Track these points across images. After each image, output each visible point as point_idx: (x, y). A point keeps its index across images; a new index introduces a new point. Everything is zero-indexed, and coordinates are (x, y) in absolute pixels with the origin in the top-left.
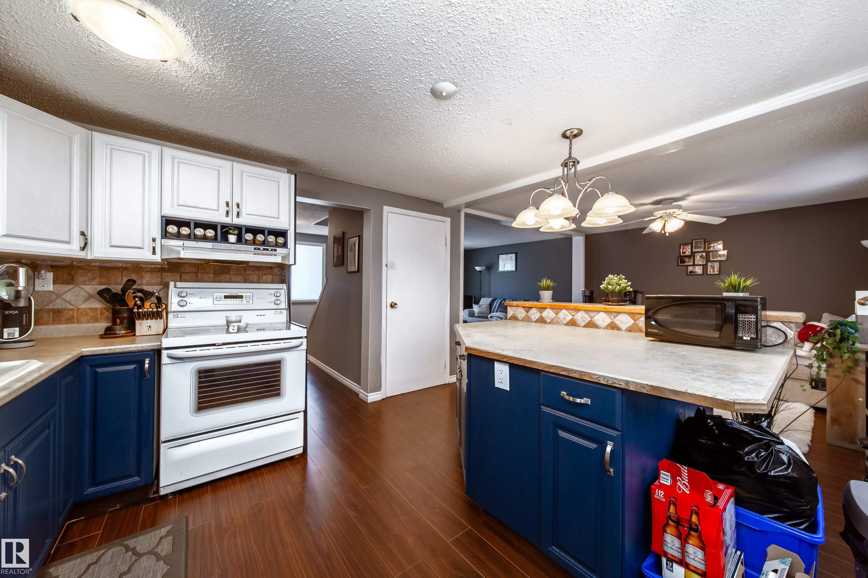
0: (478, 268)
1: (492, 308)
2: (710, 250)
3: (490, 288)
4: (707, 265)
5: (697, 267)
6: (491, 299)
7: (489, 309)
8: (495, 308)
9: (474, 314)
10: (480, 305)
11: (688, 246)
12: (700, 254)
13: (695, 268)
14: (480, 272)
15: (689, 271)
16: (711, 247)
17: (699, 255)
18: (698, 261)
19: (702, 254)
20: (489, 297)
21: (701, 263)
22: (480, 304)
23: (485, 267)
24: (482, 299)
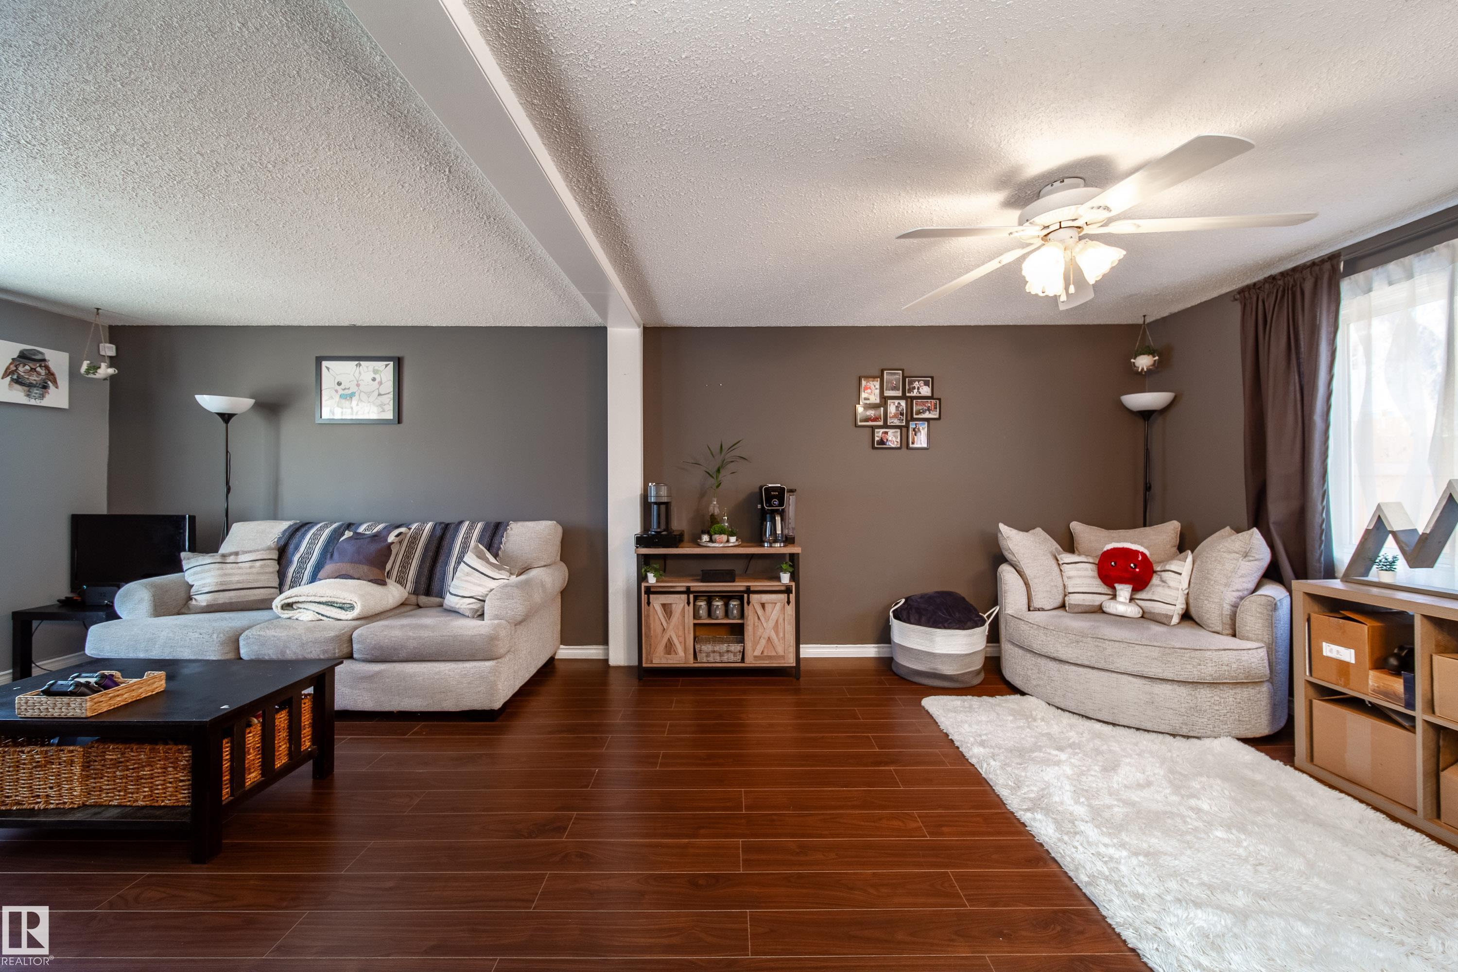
0: (211, 403)
1: (290, 562)
2: (912, 394)
3: (276, 483)
4: (907, 427)
5: (891, 432)
6: (284, 525)
7: (274, 566)
8: (303, 561)
9: (190, 598)
10: (224, 556)
11: (875, 383)
12: (897, 402)
13: (886, 433)
14: (226, 417)
15: (877, 439)
16: (914, 388)
17: (894, 403)
18: (893, 417)
19: (899, 403)
20: (274, 515)
21: (896, 422)
22: (224, 548)
23: (250, 402)
24: (238, 530)
